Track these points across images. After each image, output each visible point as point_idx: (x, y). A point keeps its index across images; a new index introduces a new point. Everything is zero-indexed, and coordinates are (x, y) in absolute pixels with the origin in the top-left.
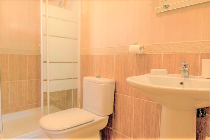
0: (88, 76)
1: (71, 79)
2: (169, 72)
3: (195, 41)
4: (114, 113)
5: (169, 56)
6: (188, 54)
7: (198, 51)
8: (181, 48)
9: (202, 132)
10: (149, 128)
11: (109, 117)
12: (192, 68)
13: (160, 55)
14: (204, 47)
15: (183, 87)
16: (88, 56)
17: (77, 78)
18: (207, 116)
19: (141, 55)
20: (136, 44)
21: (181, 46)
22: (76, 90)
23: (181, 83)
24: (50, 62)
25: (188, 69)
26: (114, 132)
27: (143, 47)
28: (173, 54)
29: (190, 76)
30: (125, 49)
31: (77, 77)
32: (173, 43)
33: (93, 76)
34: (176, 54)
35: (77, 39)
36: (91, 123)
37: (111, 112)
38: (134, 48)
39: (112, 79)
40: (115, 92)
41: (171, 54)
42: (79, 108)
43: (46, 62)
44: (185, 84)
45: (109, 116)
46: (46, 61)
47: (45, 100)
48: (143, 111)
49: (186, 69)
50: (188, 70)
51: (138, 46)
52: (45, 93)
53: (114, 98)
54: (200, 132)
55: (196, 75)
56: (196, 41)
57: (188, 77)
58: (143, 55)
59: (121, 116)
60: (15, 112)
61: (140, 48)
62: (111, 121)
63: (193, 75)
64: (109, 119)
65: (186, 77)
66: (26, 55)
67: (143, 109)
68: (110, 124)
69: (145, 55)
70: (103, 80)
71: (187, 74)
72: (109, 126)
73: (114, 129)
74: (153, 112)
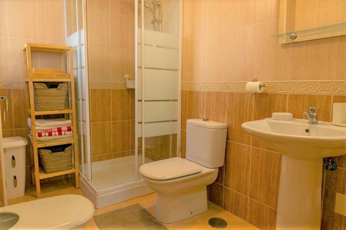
0: (191, 118)
1: (170, 121)
2: (294, 117)
3: (327, 81)
4: (226, 166)
5: (295, 97)
6: (318, 96)
7: (330, 93)
8: (311, 88)
9: (333, 187)
10: (270, 183)
11: (219, 171)
12: (323, 112)
13: (285, 95)
14: (337, 88)
15: (309, 135)
16: (191, 93)
17: (176, 121)
18: (338, 169)
19: (261, 94)
20: (255, 80)
21: (310, 86)
22: (175, 136)
23: (307, 131)
24: (145, 101)
25: (316, 113)
26: (225, 189)
27: (264, 85)
28: (301, 95)
29: (319, 122)
30: (241, 86)
31: (176, 119)
32: (302, 81)
33: (198, 118)
34: (304, 95)
35: (177, 70)
36: (197, 176)
37: (221, 164)
38: (253, 86)
39: (223, 122)
40: (227, 139)
41: (299, 95)
42: (179, 157)
43: (141, 101)
44: (311, 131)
45: (219, 168)
46: (140, 99)
47: (140, 147)
48: (262, 164)
49: (314, 114)
50: (315, 116)
51: (257, 84)
52: (140, 139)
53: (225, 146)
54: (330, 188)
55: (326, 121)
56: (329, 81)
57: (316, 123)
58: (264, 94)
59: (234, 170)
60: (97, 161)
61: (260, 86)
62: (222, 176)
63: (324, 121)
64: (219, 173)
65: (313, 123)
66: (110, 90)
67: (262, 160)
68: (220, 179)
69: (267, 94)
70: (211, 124)
71: (315, 120)
72: (218, 182)
73: (226, 185)
74: (274, 165)
